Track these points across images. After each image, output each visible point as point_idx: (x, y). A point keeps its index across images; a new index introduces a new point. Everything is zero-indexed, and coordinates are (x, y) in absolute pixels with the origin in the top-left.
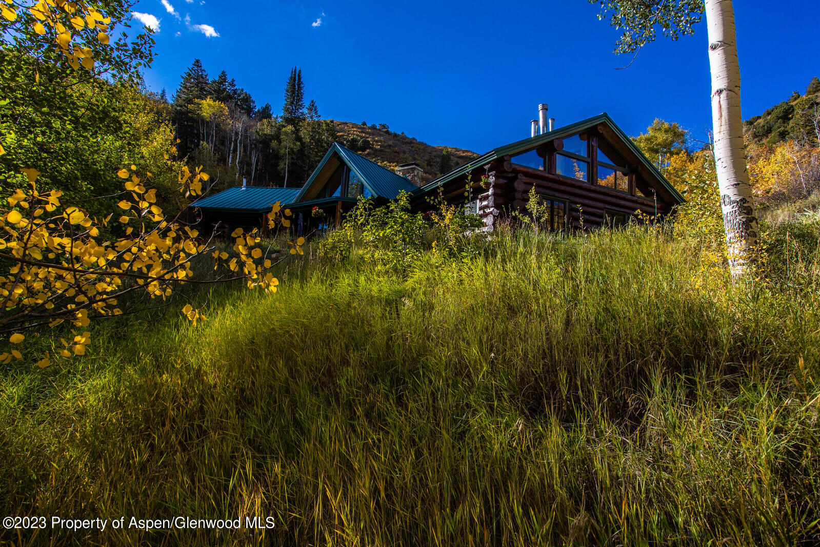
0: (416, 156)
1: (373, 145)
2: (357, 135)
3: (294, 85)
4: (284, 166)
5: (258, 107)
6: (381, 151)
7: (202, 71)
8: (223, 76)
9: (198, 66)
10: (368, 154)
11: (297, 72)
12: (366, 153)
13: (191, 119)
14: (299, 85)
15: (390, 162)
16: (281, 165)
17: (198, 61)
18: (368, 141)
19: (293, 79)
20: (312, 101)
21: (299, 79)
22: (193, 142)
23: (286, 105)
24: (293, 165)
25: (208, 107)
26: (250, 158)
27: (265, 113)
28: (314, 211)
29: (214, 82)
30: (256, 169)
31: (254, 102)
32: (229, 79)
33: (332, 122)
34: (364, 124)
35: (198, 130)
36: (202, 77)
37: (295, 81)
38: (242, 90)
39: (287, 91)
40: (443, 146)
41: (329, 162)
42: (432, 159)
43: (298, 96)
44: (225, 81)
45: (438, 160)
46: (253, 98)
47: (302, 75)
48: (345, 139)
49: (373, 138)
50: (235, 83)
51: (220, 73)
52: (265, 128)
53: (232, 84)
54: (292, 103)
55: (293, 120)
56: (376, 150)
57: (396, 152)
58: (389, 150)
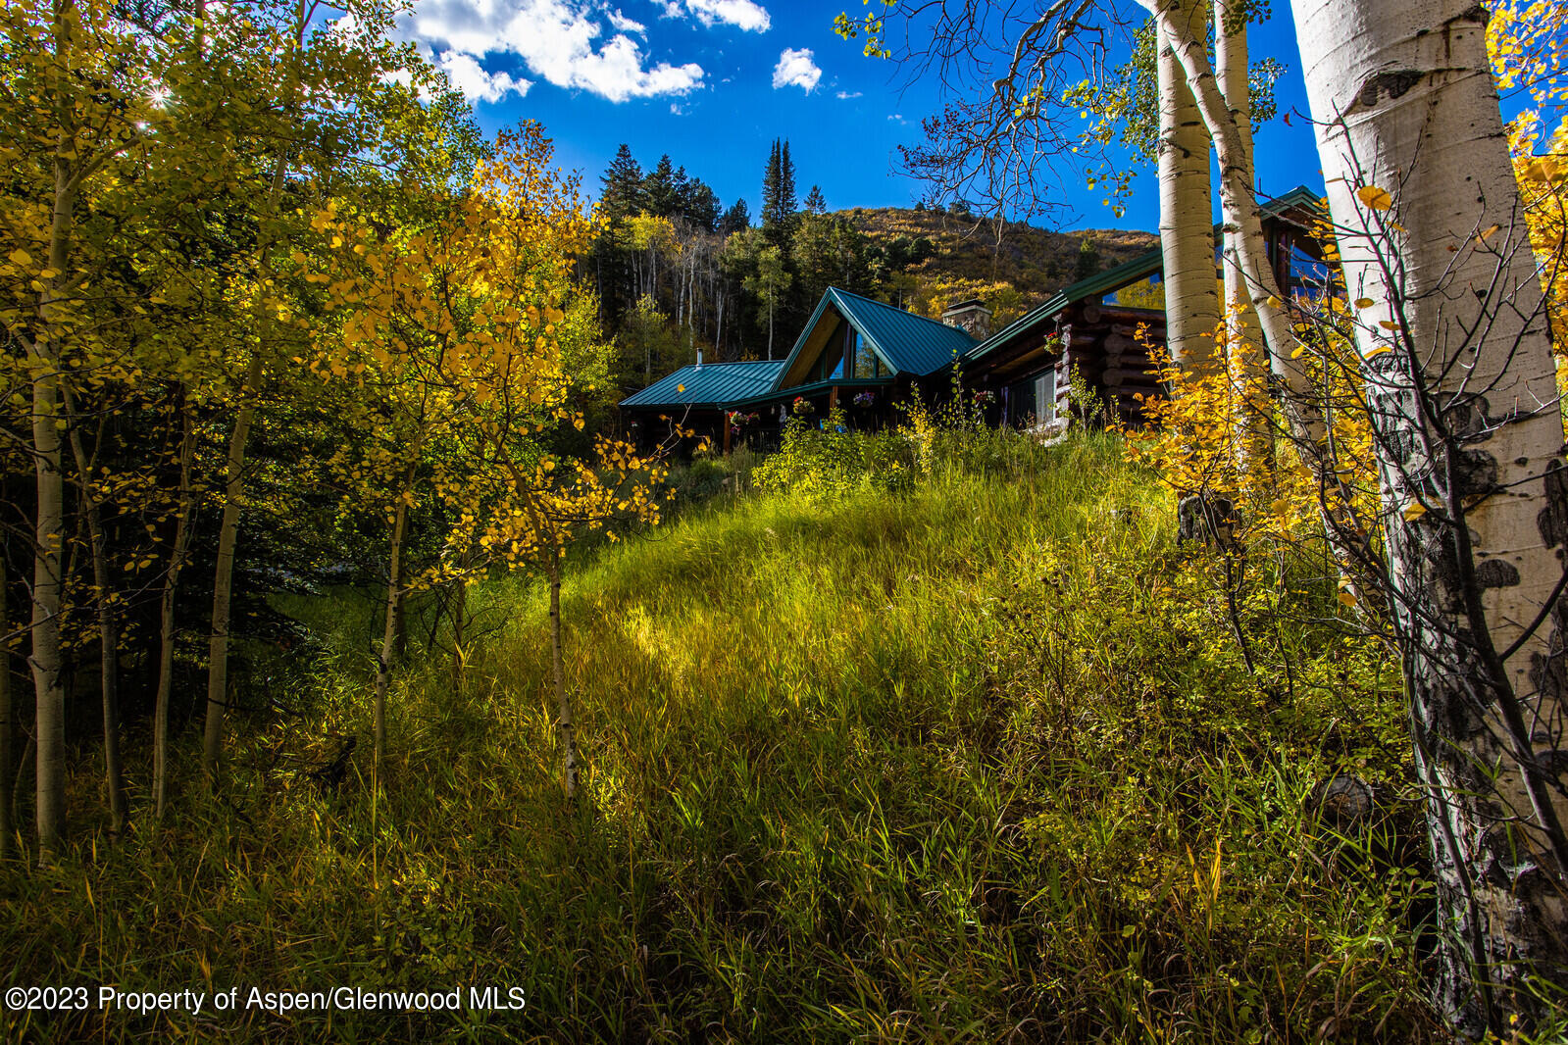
0: (1025, 260)
1: (937, 247)
2: (906, 233)
3: (777, 171)
4: (766, 317)
5: (725, 207)
6: (952, 258)
7: (631, 162)
8: (665, 166)
9: (625, 156)
10: (929, 267)
11: (782, 147)
12: (924, 265)
13: (621, 251)
14: (786, 169)
15: (970, 279)
16: (762, 316)
17: (624, 148)
18: (928, 242)
19: (775, 160)
20: (815, 189)
21: (786, 158)
22: (621, 289)
23: (766, 207)
24: (781, 312)
25: (644, 227)
26: (714, 303)
27: (737, 220)
28: (796, 405)
29: (651, 176)
30: (724, 323)
31: (717, 201)
32: (675, 169)
33: (858, 212)
34: (920, 207)
35: (630, 268)
36: (633, 175)
37: (778, 163)
38: (698, 180)
39: (767, 182)
40: (1086, 229)
41: (823, 318)
42: (1060, 261)
43: (785, 189)
44: (668, 170)
45: (1073, 261)
46: (715, 194)
47: (791, 150)
48: (883, 244)
49: (939, 234)
50: (685, 173)
51: (659, 160)
52: (734, 247)
53: (681, 177)
54: (776, 203)
55: (779, 233)
56: (944, 258)
57: (983, 257)
58: (969, 255)
